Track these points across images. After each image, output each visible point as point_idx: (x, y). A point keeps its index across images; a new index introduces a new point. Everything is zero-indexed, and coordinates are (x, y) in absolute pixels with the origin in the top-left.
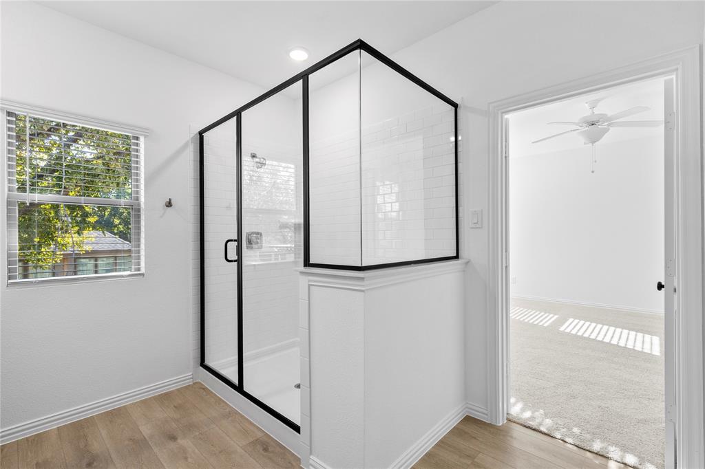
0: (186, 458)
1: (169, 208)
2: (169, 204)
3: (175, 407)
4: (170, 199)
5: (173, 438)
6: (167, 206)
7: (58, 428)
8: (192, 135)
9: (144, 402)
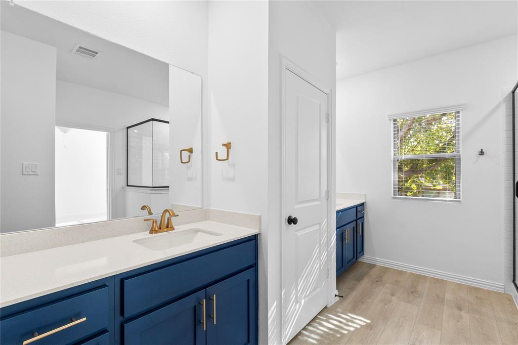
0: (458, 321)
1: (482, 156)
2: (482, 153)
3: (477, 297)
4: (482, 150)
5: (460, 309)
6: (480, 155)
7: (411, 273)
8: (504, 97)
9: (459, 285)
